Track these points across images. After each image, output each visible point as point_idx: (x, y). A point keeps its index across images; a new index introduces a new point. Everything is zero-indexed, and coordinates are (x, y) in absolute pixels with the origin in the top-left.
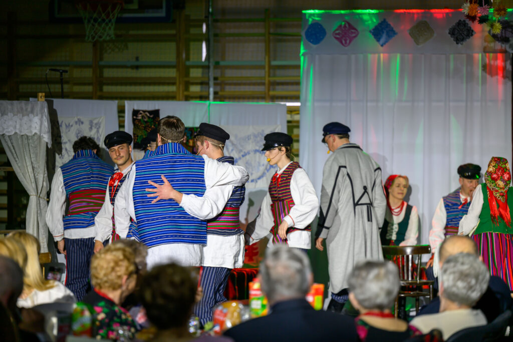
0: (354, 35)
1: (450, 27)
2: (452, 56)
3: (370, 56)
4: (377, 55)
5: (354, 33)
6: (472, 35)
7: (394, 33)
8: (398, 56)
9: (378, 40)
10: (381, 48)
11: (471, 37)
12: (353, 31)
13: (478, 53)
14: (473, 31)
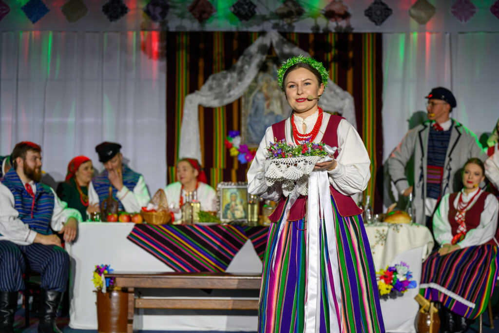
0: (4, 12)
1: (104, 4)
2: (106, 35)
3: (21, 34)
4: (28, 33)
5: (5, 10)
6: (126, 12)
7: (47, 10)
8: (51, 34)
9: (30, 17)
10: (32, 26)
11: (126, 15)
12: (4, 8)
13: (133, 31)
14: (127, 9)
